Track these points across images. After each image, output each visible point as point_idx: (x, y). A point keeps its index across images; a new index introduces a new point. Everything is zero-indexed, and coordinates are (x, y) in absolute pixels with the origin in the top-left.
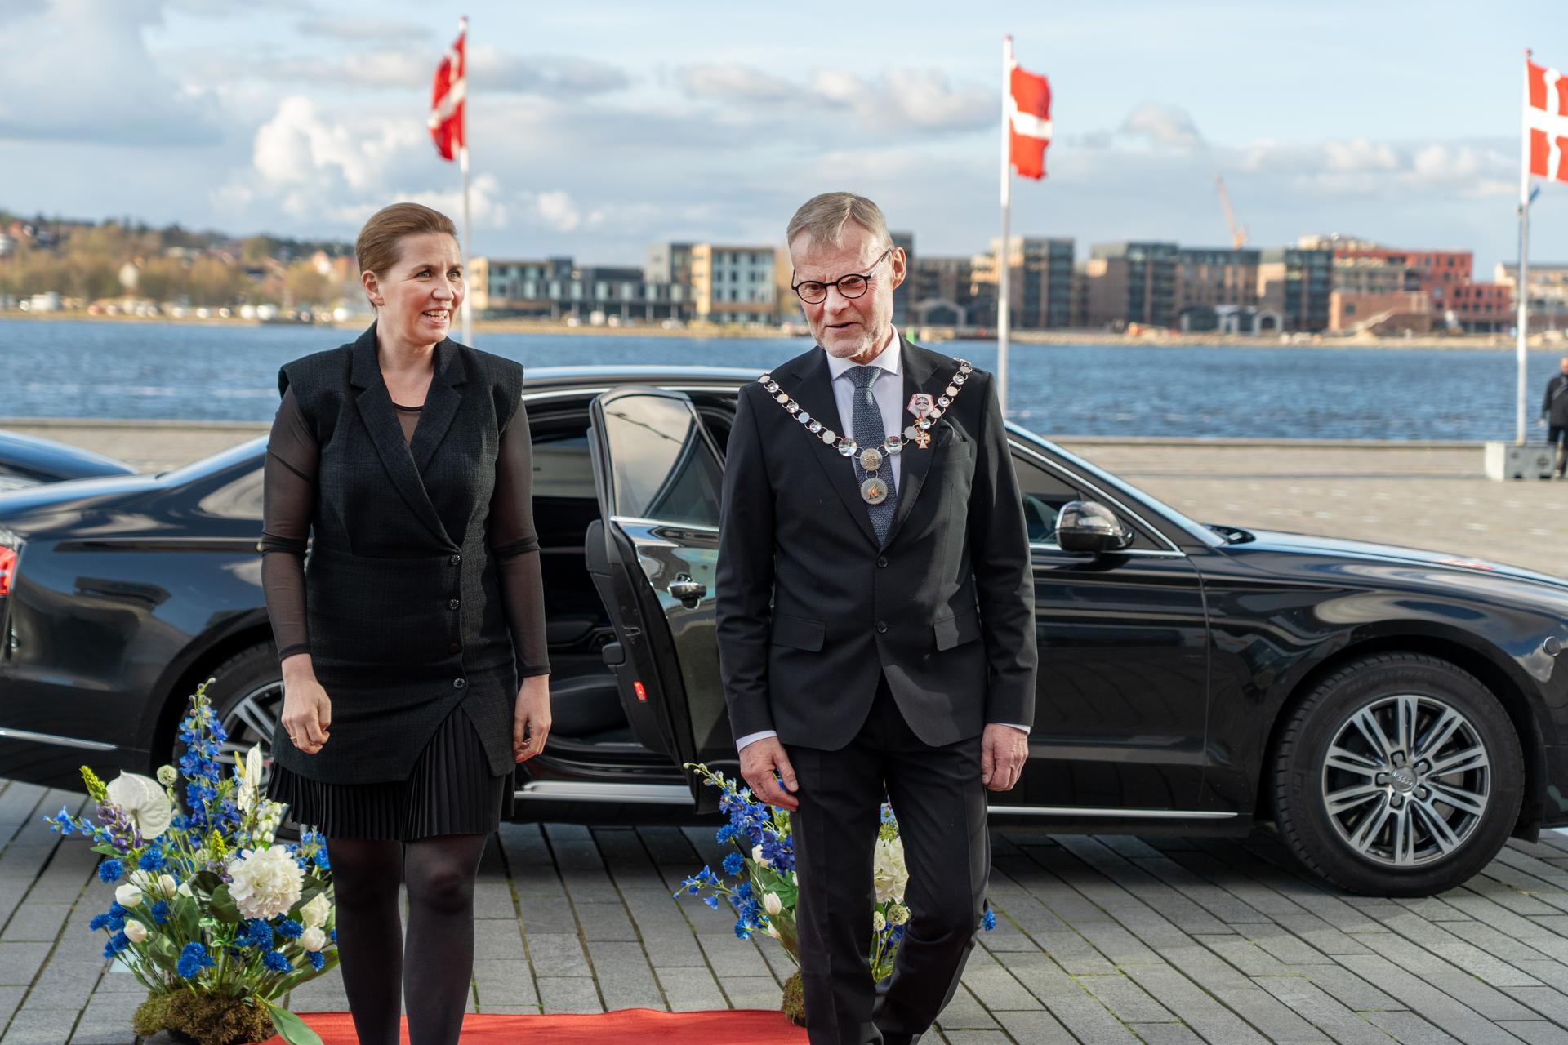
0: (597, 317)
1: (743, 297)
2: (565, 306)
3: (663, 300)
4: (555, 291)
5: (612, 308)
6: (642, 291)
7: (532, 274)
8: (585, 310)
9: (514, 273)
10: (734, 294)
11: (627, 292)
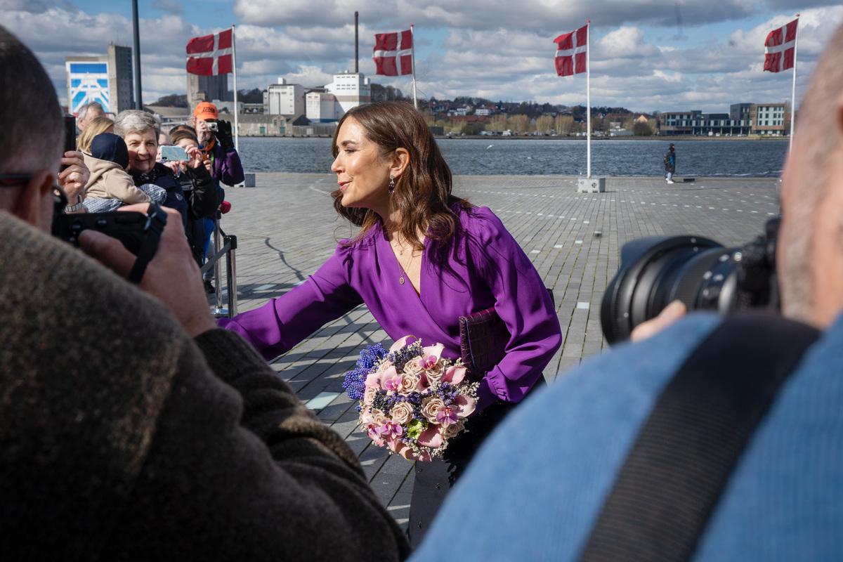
0: (711, 133)
1: (771, 124)
2: (697, 129)
3: (737, 126)
4: (694, 124)
5: (716, 130)
6: (729, 123)
7: (685, 117)
8: (706, 130)
9: (678, 118)
10: (767, 123)
11: (722, 123)
